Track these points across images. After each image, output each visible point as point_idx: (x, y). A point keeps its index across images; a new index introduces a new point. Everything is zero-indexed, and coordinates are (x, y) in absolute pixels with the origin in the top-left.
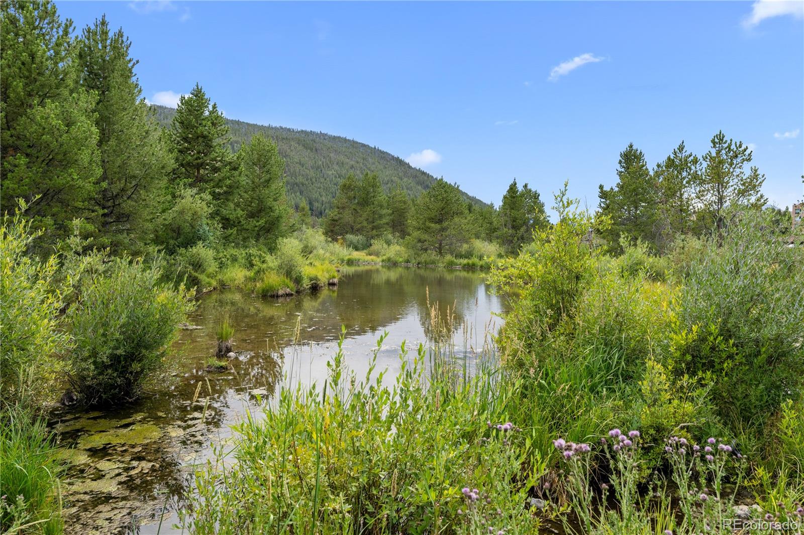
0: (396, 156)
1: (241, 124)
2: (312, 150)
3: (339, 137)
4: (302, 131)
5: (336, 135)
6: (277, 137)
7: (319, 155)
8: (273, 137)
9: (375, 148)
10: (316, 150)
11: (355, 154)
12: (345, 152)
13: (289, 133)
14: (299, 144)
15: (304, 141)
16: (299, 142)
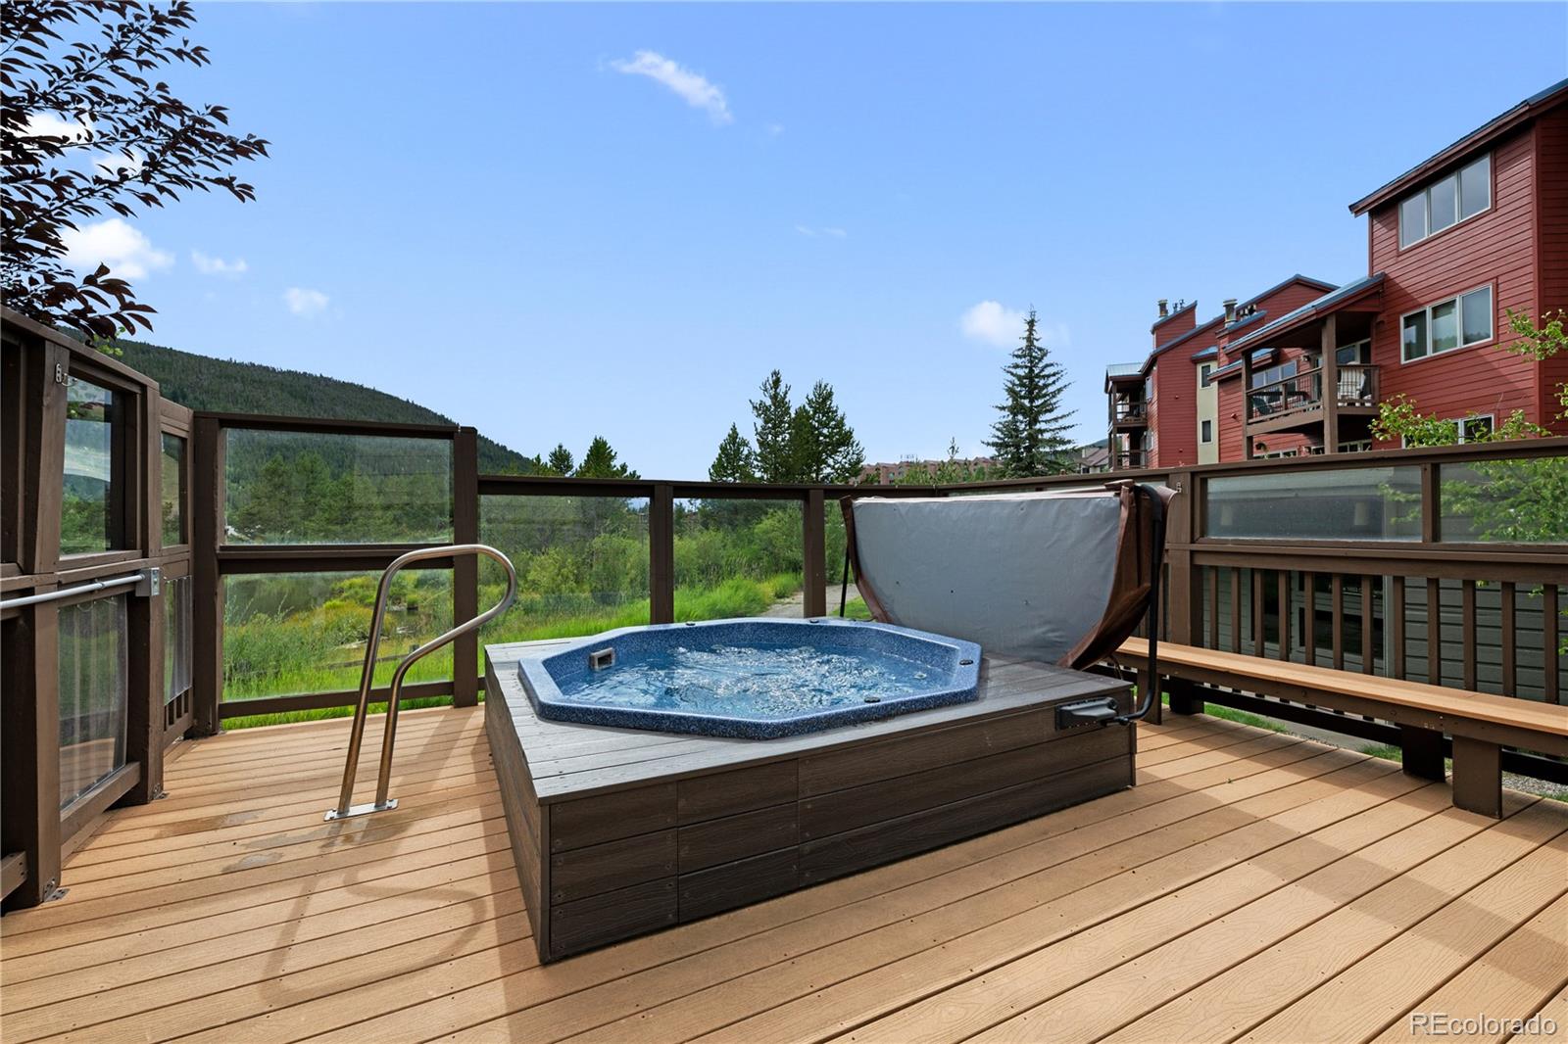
0: (439, 414)
1: (176, 355)
2: (304, 399)
3: (352, 385)
4: (289, 372)
5: (346, 381)
6: (242, 378)
7: (317, 407)
8: (235, 378)
9: (408, 401)
10: (312, 400)
11: (376, 409)
12: (359, 405)
13: (264, 373)
14: (283, 390)
15: (291, 386)
16: (282, 386)
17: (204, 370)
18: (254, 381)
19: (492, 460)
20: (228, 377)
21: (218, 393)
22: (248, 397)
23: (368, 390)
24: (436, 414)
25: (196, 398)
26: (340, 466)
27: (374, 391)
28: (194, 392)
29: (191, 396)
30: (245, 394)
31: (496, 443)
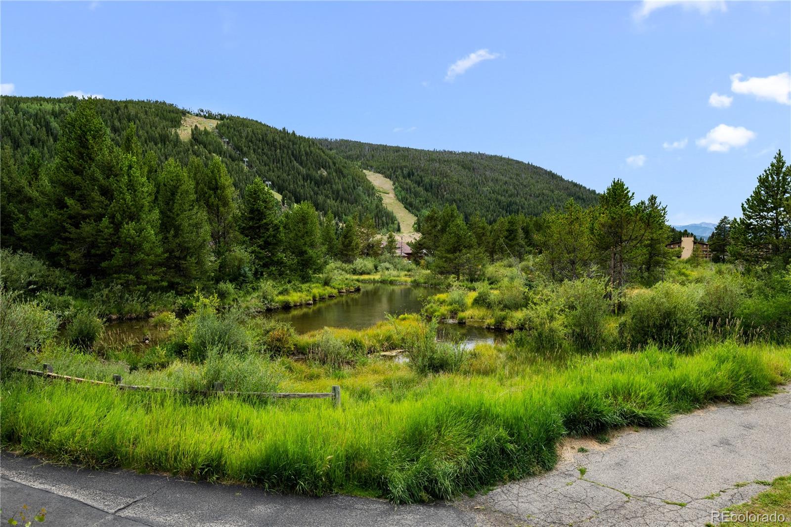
2: (469, 169)
3: (496, 156)
4: (463, 153)
6: (440, 159)
7: (476, 174)
9: (529, 164)
10: (474, 169)
11: (509, 171)
12: (500, 169)
14: (458, 165)
15: (463, 162)
16: (458, 163)
17: (422, 158)
18: (445, 161)
19: (584, 201)
20: (433, 160)
21: (428, 170)
22: (441, 171)
23: (504, 159)
24: (546, 171)
25: (418, 175)
26: (487, 211)
27: (509, 159)
28: (417, 171)
29: (416, 174)
30: (440, 170)
31: (588, 188)
